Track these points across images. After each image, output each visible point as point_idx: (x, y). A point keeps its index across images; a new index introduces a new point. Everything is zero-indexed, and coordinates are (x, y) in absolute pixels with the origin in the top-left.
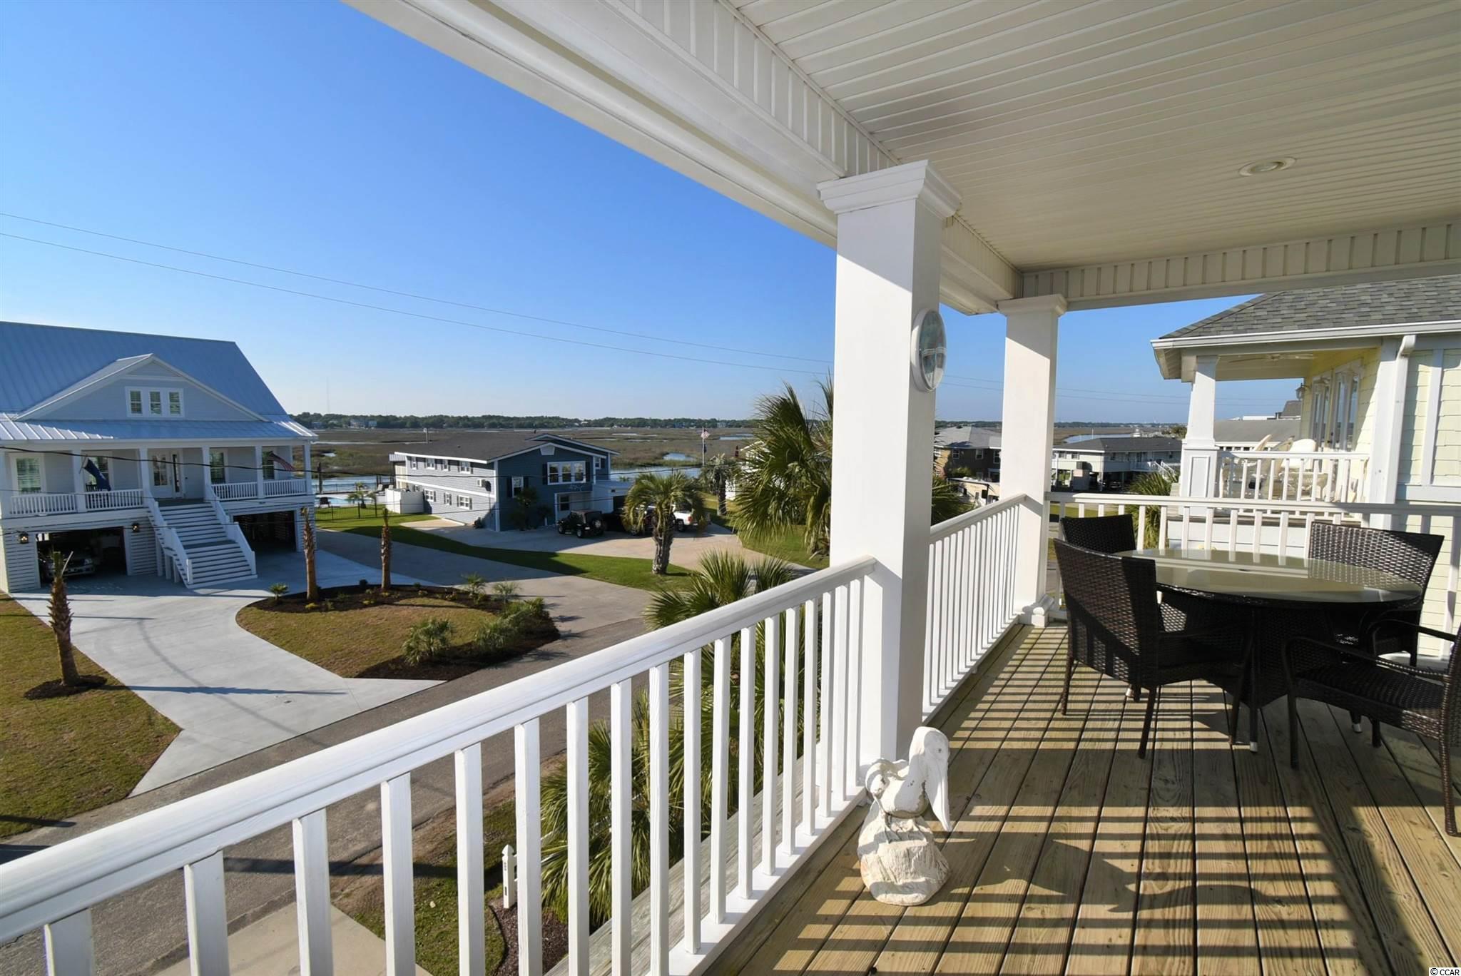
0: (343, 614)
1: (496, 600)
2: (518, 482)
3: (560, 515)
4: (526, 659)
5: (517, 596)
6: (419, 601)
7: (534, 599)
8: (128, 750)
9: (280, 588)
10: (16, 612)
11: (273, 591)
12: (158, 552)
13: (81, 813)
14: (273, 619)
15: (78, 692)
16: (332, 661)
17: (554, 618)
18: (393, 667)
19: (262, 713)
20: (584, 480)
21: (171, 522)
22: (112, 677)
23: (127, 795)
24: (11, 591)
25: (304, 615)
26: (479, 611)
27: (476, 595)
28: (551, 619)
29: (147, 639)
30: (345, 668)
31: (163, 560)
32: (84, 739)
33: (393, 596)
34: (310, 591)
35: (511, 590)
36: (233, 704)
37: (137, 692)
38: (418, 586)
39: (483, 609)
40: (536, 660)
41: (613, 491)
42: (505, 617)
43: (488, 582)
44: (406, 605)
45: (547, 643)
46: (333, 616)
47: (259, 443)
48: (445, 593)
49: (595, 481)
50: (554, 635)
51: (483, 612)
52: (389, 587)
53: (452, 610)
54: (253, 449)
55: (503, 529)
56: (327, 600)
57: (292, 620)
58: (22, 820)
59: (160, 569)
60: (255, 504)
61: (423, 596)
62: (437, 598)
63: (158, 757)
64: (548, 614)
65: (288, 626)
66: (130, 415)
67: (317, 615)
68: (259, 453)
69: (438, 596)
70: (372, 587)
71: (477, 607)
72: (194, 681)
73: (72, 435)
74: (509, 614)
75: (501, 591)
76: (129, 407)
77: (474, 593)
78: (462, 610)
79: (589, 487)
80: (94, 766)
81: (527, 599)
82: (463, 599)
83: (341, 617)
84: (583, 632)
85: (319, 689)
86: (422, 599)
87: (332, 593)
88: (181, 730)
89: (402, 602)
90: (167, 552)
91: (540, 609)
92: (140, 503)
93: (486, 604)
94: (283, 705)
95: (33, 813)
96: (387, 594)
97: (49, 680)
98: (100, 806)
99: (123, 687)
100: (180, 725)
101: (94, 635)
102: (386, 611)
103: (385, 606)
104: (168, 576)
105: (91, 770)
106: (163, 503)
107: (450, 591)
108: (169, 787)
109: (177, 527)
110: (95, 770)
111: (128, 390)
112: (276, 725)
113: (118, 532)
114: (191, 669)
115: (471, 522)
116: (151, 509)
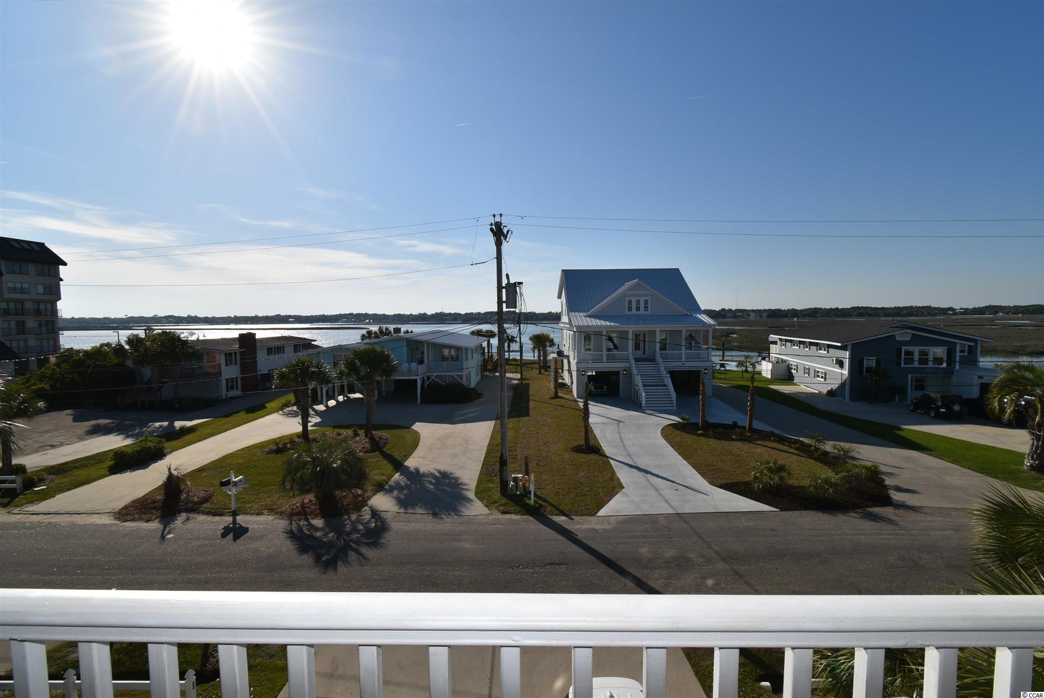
0: (719, 442)
1: (833, 457)
2: (870, 362)
3: (912, 394)
4: (852, 514)
5: (854, 458)
6: (771, 444)
7: (869, 464)
8: (600, 491)
9: (685, 418)
10: (577, 408)
11: (681, 419)
12: (633, 387)
13: (577, 515)
14: (679, 435)
15: (589, 453)
16: (706, 471)
17: (888, 486)
18: (743, 488)
19: (662, 492)
20: (945, 365)
21: (639, 371)
22: (603, 449)
23: (595, 514)
24: (578, 397)
25: (696, 438)
26: (818, 463)
27: (817, 449)
28: (886, 486)
29: (619, 433)
30: (713, 478)
31: (634, 391)
32: (586, 478)
33: (753, 437)
34: (701, 423)
35: (848, 452)
36: (648, 481)
37: (610, 460)
38: (772, 434)
39: (821, 462)
40: (863, 517)
41: (981, 377)
42: (837, 473)
43: (828, 440)
44: (760, 445)
45: (877, 506)
46: (713, 442)
47: (684, 327)
48: (791, 443)
49: (957, 367)
50: (887, 502)
51: (821, 465)
52: (751, 429)
53: (795, 457)
54: (681, 331)
55: (851, 399)
56: (711, 430)
57: (689, 439)
58: (558, 509)
59: (633, 397)
60: (680, 364)
61: (775, 441)
62: (785, 445)
63: (611, 499)
64: (883, 480)
65: (685, 442)
66: (627, 312)
67: (703, 438)
68: (684, 334)
69: (786, 443)
70: (740, 427)
71: (817, 459)
72: (635, 462)
73: (603, 323)
74: (841, 472)
75: (839, 451)
76: (627, 309)
77: (815, 447)
78: (803, 458)
79: (949, 371)
80: (586, 493)
81: (862, 463)
82: (804, 450)
83: (717, 444)
84: (920, 508)
85: (694, 487)
86: (774, 444)
87: (715, 426)
88: (623, 488)
89: (758, 442)
90: (636, 387)
91: (874, 475)
92: (627, 360)
93: (824, 458)
94: (673, 491)
95: (561, 507)
96: (749, 434)
97: (580, 444)
98: (584, 515)
99: (605, 456)
100: (624, 486)
101: (601, 425)
102: (745, 447)
103: (746, 442)
104: (635, 401)
105: (585, 495)
106: (637, 360)
107: (797, 441)
108: (612, 518)
109: (641, 375)
110: (586, 495)
111: (627, 299)
112: (667, 502)
113: (617, 373)
114: (634, 455)
115: (825, 391)
116: (632, 363)
